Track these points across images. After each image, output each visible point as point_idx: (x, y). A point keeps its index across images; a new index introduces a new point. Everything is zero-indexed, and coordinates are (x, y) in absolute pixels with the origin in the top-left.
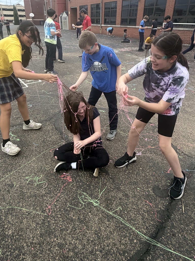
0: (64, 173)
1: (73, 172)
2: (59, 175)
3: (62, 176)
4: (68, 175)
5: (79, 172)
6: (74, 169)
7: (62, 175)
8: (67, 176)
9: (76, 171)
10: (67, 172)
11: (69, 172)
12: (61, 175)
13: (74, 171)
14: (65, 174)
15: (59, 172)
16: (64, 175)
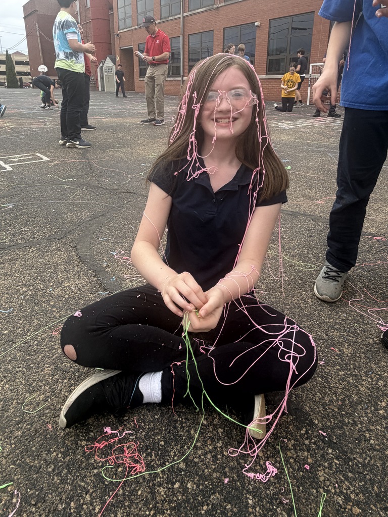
0: (108, 430)
1: (149, 422)
2: (84, 443)
3: (97, 445)
4: (125, 440)
5: (176, 417)
6: (151, 405)
7: (99, 442)
8: (120, 441)
9: (162, 416)
10: (121, 423)
11: (128, 421)
12: (94, 439)
13: (153, 417)
14: (114, 436)
15: (83, 425)
16: (107, 438)
